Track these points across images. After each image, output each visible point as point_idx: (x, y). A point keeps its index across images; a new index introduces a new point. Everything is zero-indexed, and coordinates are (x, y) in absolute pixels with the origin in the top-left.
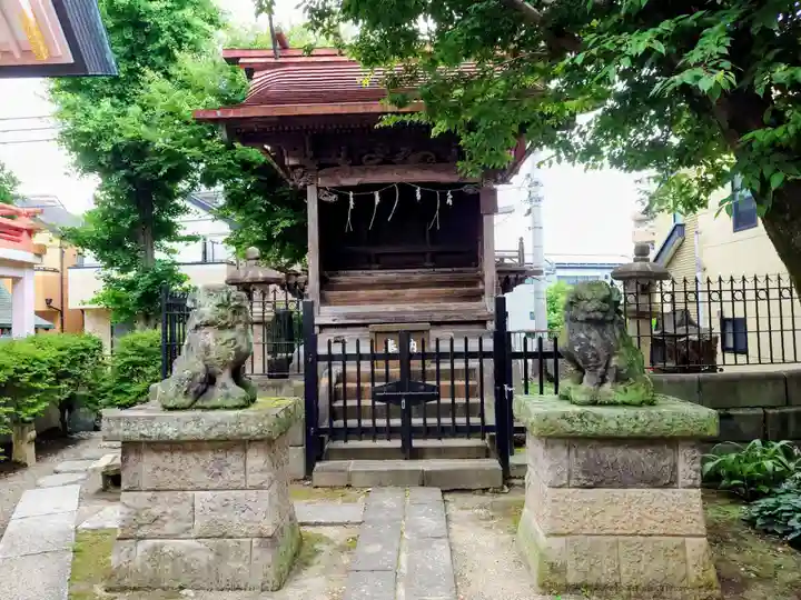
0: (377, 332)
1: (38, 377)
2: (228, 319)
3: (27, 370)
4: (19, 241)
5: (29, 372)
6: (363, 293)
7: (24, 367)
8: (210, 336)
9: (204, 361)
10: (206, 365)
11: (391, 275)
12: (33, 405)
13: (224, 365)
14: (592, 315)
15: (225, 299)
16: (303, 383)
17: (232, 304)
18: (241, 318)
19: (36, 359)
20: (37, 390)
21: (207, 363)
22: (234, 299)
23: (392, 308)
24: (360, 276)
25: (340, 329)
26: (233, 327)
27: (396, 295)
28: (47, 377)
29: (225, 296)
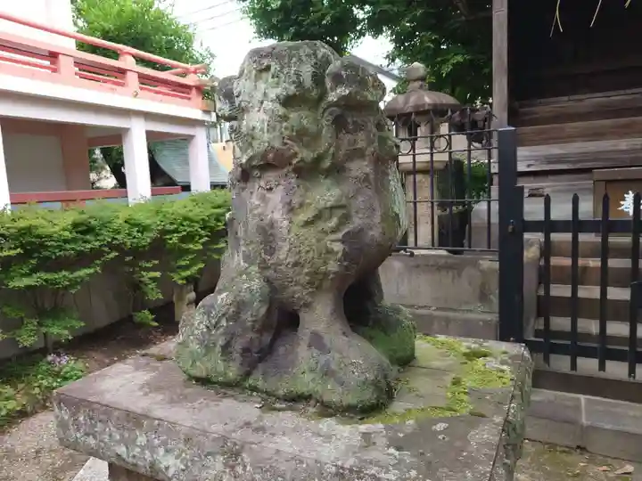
0: (608, 182)
1: (190, 238)
2: (323, 145)
3: (176, 231)
4: (190, 99)
5: (178, 232)
6: (571, 127)
7: (172, 227)
8: (277, 197)
9: (264, 267)
10: (268, 281)
11: (617, 97)
12: (187, 268)
13: (317, 284)
15: (307, 80)
16: (496, 265)
17: (332, 97)
18: (361, 140)
19: (186, 219)
20: (188, 251)
21: (270, 273)
22: (338, 80)
23: (623, 144)
24: (565, 103)
25: (538, 179)
26: (337, 171)
27: (627, 126)
28: (201, 237)
29: (307, 71)
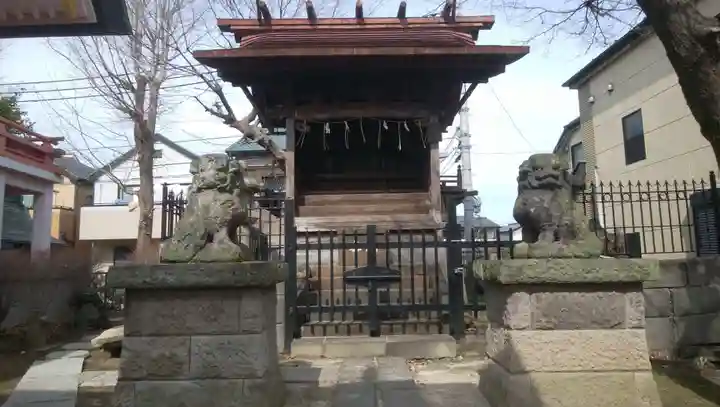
4: (42, 162)
13: (222, 225)
14: (544, 181)
17: (231, 170)
22: (233, 165)
26: (230, 191)
